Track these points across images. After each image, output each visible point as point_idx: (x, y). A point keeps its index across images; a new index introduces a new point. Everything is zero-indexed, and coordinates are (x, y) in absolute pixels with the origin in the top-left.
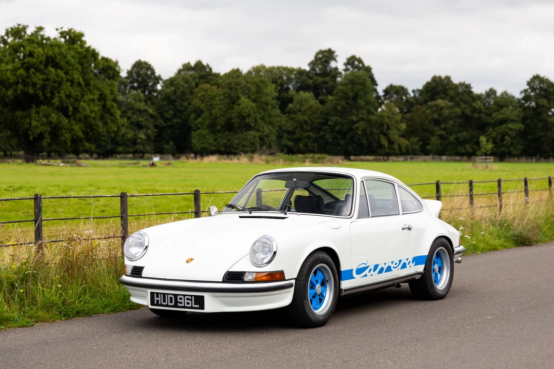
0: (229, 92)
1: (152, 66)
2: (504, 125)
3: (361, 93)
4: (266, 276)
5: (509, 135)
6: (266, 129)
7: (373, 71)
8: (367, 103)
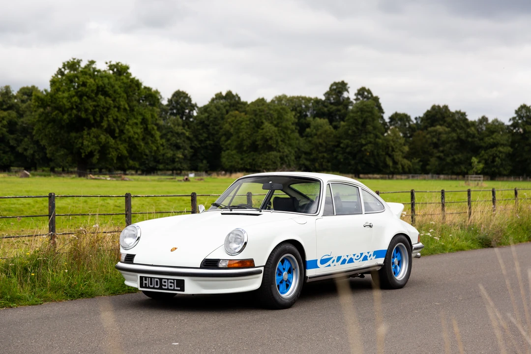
0: (255, 118)
1: (189, 96)
2: (495, 149)
3: (369, 119)
4: (238, 263)
5: (499, 157)
6: (286, 150)
7: (380, 101)
8: (375, 128)
